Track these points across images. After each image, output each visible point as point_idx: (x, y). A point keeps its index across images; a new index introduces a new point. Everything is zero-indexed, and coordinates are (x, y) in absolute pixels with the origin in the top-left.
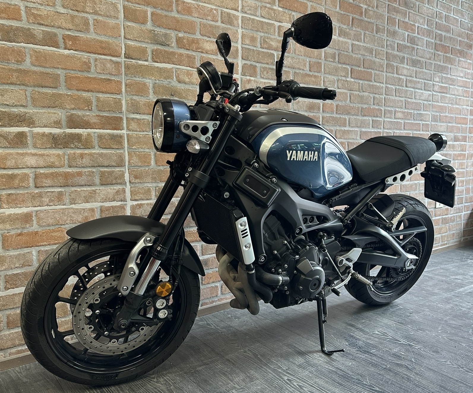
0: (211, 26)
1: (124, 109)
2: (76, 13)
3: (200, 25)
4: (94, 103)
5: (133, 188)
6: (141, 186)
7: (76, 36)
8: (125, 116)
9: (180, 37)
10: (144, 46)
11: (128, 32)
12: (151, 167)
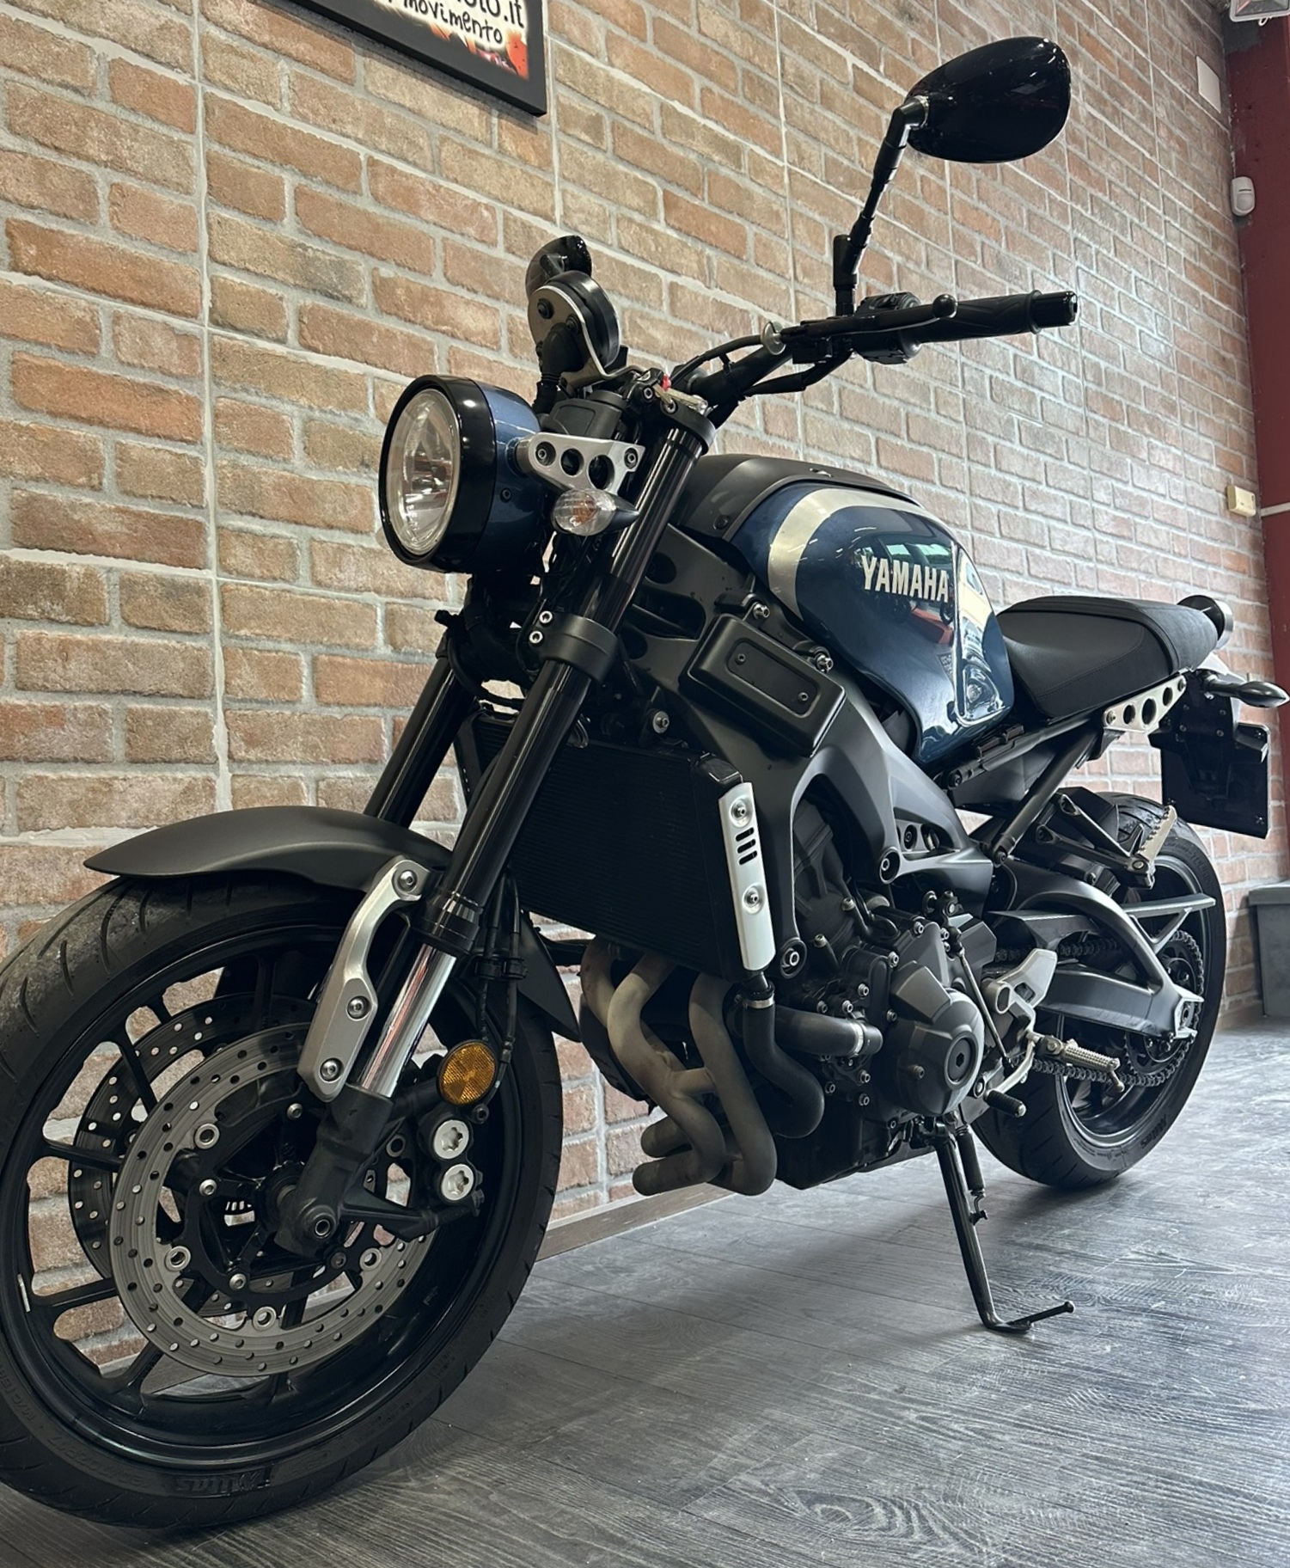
0: (477, 256)
1: (209, 493)
2: (53, 157)
3: (445, 250)
4: (110, 467)
5: (240, 780)
6: (267, 774)
7: (52, 231)
8: (212, 519)
9: (384, 281)
10: (273, 291)
11: (223, 241)
12: (300, 707)
